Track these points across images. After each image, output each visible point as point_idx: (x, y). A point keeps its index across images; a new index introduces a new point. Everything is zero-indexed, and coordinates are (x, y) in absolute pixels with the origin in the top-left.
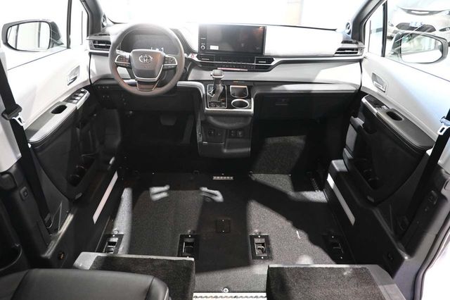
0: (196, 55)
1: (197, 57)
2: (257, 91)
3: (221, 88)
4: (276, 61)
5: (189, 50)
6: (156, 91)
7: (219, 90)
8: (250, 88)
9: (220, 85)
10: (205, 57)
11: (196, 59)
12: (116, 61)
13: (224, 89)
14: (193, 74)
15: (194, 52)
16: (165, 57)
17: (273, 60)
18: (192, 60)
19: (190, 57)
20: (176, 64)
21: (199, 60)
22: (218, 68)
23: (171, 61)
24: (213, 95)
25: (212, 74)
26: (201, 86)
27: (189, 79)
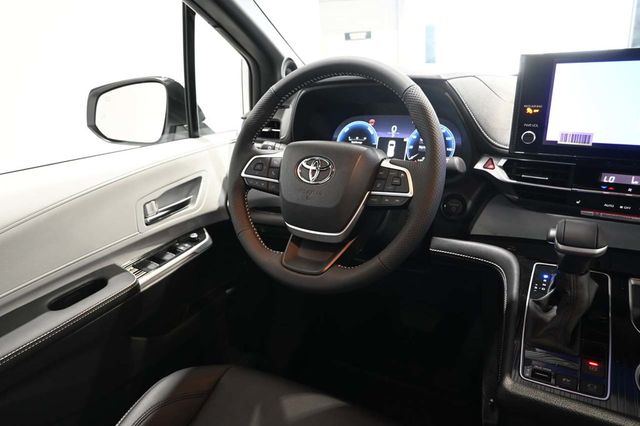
0: (503, 162)
1: (504, 167)
3: (587, 288)
5: (475, 143)
7: (577, 299)
9: (584, 279)
10: (533, 169)
11: (500, 174)
12: (243, 174)
13: (601, 294)
14: (484, 223)
15: (494, 152)
16: (378, 167)
18: (485, 177)
19: (479, 166)
20: (410, 194)
21: (510, 177)
22: (583, 212)
23: (397, 181)
24: (547, 310)
25: (553, 233)
26: (508, 262)
27: (472, 233)
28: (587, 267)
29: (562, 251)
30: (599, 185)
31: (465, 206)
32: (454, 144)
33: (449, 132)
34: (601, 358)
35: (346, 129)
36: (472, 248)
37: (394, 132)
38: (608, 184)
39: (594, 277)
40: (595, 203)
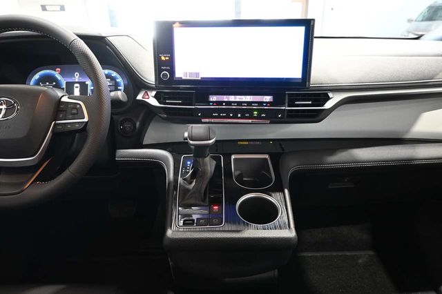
0: (154, 93)
1: (156, 97)
2: (292, 165)
3: (209, 165)
4: (335, 99)
5: (136, 83)
6: (34, 190)
7: (204, 172)
8: (276, 158)
9: (207, 159)
10: (173, 96)
11: (153, 102)
13: (218, 167)
14: (151, 135)
15: (147, 87)
16: (60, 102)
17: (328, 98)
18: (144, 104)
19: (140, 97)
20: (86, 120)
21: (160, 104)
22: (203, 120)
23: (75, 111)
24: (191, 183)
25: (186, 135)
26: (167, 158)
27: (144, 143)
28: (208, 152)
29: (193, 145)
30: (208, 103)
31: (135, 125)
32: (122, 84)
34: (219, 203)
35: (37, 77)
36: (144, 153)
37: (77, 77)
38: (213, 102)
39: (213, 158)
40: (208, 114)
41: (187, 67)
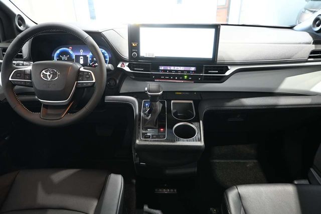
0: (127, 64)
1: (128, 66)
2: (206, 107)
3: (159, 106)
5: (116, 58)
7: (156, 110)
9: (158, 103)
10: (139, 66)
11: (127, 69)
12: (10, 79)
13: (163, 107)
14: (125, 88)
15: (124, 60)
16: (79, 71)
17: (228, 69)
18: (122, 70)
19: (119, 66)
20: (94, 81)
21: (131, 70)
22: (155, 80)
23: (88, 76)
24: (148, 116)
25: (146, 89)
26: (134, 101)
27: (121, 92)
28: (158, 99)
29: (150, 95)
30: (159, 70)
31: (116, 82)
32: (108, 57)
33: (106, 52)
34: (164, 127)
35: (58, 52)
36: (121, 98)
37: (82, 53)
38: (162, 70)
39: (161, 102)
40: (158, 77)
41: (147, 50)
